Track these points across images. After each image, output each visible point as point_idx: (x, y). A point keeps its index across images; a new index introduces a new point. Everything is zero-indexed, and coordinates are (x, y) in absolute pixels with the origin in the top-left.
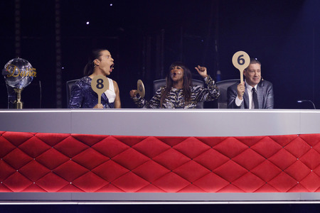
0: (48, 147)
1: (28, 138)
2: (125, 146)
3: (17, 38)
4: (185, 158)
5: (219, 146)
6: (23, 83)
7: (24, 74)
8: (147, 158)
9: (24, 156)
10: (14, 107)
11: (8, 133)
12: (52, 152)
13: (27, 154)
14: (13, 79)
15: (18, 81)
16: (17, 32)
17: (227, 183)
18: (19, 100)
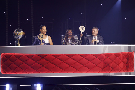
0: (29, 58)
1: (22, 56)
2: (55, 58)
3: (19, 23)
4: (75, 62)
5: (86, 57)
6: (20, 37)
7: (20, 34)
8: (62, 62)
9: (21, 62)
10: (17, 45)
11: (15, 54)
12: (30, 60)
13: (22, 61)
14: (17, 36)
15: (18, 36)
16: (19, 21)
17: (89, 70)
18: (19, 43)
